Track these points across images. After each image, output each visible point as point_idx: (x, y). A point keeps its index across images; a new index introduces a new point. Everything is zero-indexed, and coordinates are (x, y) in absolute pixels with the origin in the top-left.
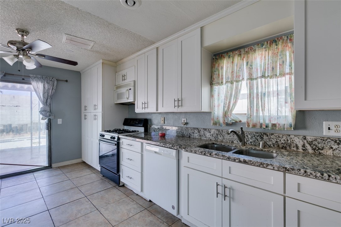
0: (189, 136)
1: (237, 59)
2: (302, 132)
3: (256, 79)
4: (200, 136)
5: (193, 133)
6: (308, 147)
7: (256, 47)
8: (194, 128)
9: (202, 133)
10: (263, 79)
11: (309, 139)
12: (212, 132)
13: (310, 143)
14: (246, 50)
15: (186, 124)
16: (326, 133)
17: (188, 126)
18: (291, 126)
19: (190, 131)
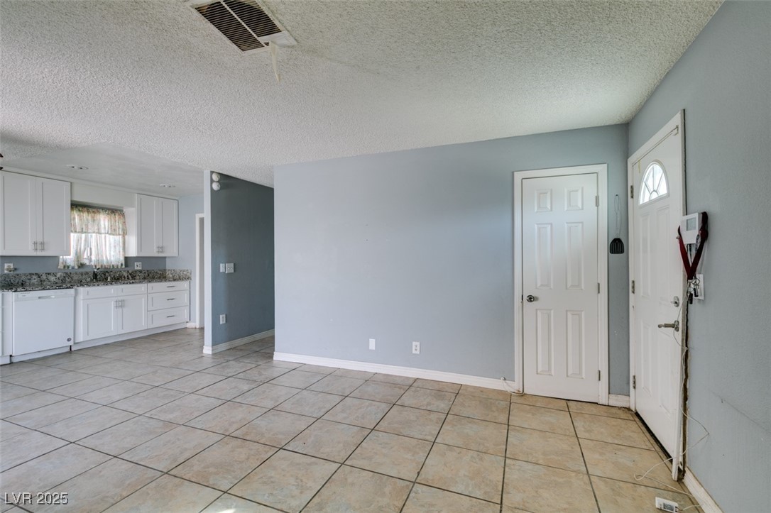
0: (22, 284)
1: (85, 215)
2: (127, 269)
3: (101, 234)
4: (41, 281)
5: (30, 279)
6: (130, 276)
7: (101, 210)
8: (31, 274)
9: (44, 277)
10: (107, 235)
11: (130, 272)
12: (58, 275)
13: (130, 274)
14: (94, 210)
15: (16, 269)
16: (136, 268)
17: (17, 272)
18: (122, 265)
19: (23, 278)
